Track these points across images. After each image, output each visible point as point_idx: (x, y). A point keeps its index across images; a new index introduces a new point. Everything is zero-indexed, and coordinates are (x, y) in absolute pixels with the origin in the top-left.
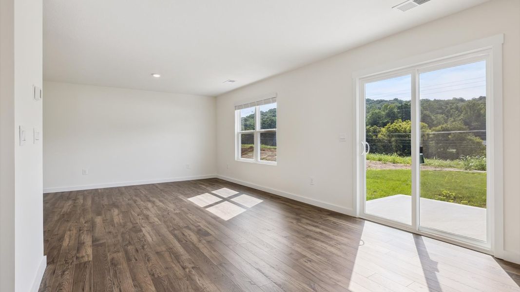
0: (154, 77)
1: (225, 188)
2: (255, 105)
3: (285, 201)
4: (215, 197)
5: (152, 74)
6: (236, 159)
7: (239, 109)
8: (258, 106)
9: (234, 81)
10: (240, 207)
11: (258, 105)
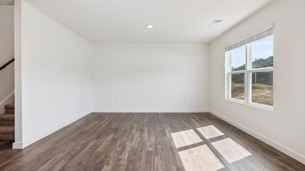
0: (148, 28)
1: (212, 126)
2: (246, 44)
3: (286, 163)
4: (197, 135)
5: (147, 26)
6: (226, 99)
7: (229, 50)
8: (250, 44)
9: (220, 21)
10: (218, 160)
11: (248, 42)
